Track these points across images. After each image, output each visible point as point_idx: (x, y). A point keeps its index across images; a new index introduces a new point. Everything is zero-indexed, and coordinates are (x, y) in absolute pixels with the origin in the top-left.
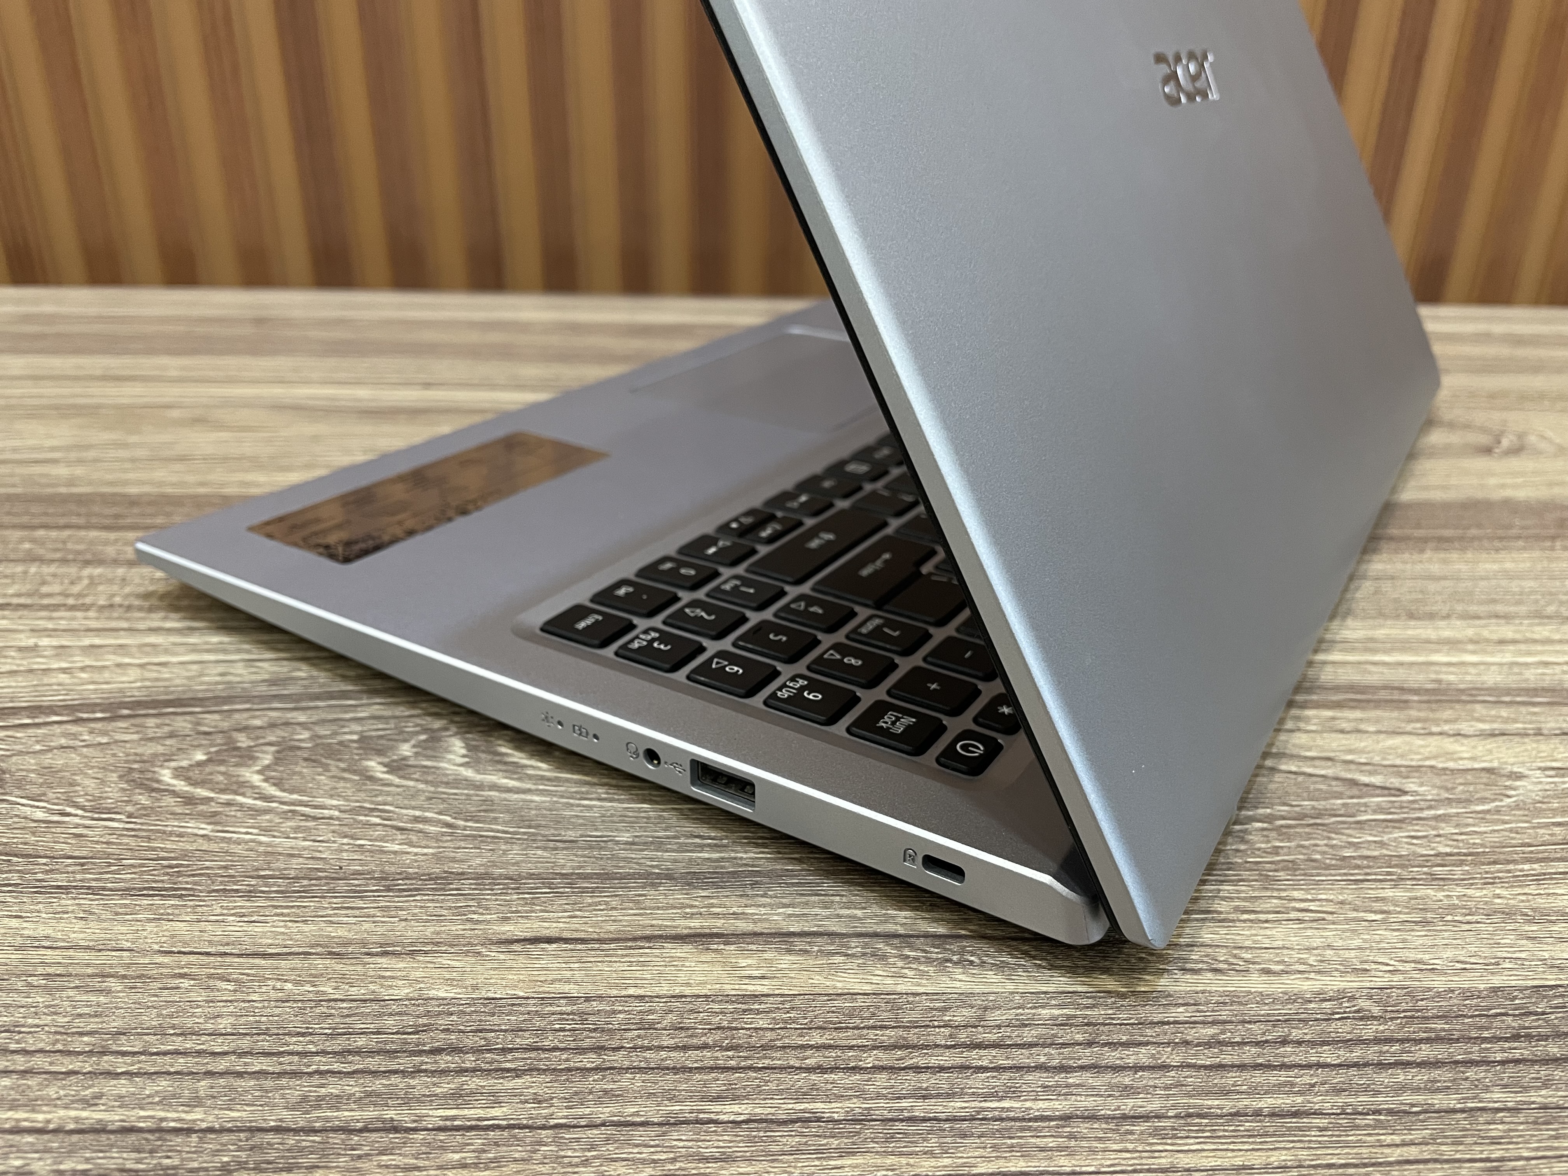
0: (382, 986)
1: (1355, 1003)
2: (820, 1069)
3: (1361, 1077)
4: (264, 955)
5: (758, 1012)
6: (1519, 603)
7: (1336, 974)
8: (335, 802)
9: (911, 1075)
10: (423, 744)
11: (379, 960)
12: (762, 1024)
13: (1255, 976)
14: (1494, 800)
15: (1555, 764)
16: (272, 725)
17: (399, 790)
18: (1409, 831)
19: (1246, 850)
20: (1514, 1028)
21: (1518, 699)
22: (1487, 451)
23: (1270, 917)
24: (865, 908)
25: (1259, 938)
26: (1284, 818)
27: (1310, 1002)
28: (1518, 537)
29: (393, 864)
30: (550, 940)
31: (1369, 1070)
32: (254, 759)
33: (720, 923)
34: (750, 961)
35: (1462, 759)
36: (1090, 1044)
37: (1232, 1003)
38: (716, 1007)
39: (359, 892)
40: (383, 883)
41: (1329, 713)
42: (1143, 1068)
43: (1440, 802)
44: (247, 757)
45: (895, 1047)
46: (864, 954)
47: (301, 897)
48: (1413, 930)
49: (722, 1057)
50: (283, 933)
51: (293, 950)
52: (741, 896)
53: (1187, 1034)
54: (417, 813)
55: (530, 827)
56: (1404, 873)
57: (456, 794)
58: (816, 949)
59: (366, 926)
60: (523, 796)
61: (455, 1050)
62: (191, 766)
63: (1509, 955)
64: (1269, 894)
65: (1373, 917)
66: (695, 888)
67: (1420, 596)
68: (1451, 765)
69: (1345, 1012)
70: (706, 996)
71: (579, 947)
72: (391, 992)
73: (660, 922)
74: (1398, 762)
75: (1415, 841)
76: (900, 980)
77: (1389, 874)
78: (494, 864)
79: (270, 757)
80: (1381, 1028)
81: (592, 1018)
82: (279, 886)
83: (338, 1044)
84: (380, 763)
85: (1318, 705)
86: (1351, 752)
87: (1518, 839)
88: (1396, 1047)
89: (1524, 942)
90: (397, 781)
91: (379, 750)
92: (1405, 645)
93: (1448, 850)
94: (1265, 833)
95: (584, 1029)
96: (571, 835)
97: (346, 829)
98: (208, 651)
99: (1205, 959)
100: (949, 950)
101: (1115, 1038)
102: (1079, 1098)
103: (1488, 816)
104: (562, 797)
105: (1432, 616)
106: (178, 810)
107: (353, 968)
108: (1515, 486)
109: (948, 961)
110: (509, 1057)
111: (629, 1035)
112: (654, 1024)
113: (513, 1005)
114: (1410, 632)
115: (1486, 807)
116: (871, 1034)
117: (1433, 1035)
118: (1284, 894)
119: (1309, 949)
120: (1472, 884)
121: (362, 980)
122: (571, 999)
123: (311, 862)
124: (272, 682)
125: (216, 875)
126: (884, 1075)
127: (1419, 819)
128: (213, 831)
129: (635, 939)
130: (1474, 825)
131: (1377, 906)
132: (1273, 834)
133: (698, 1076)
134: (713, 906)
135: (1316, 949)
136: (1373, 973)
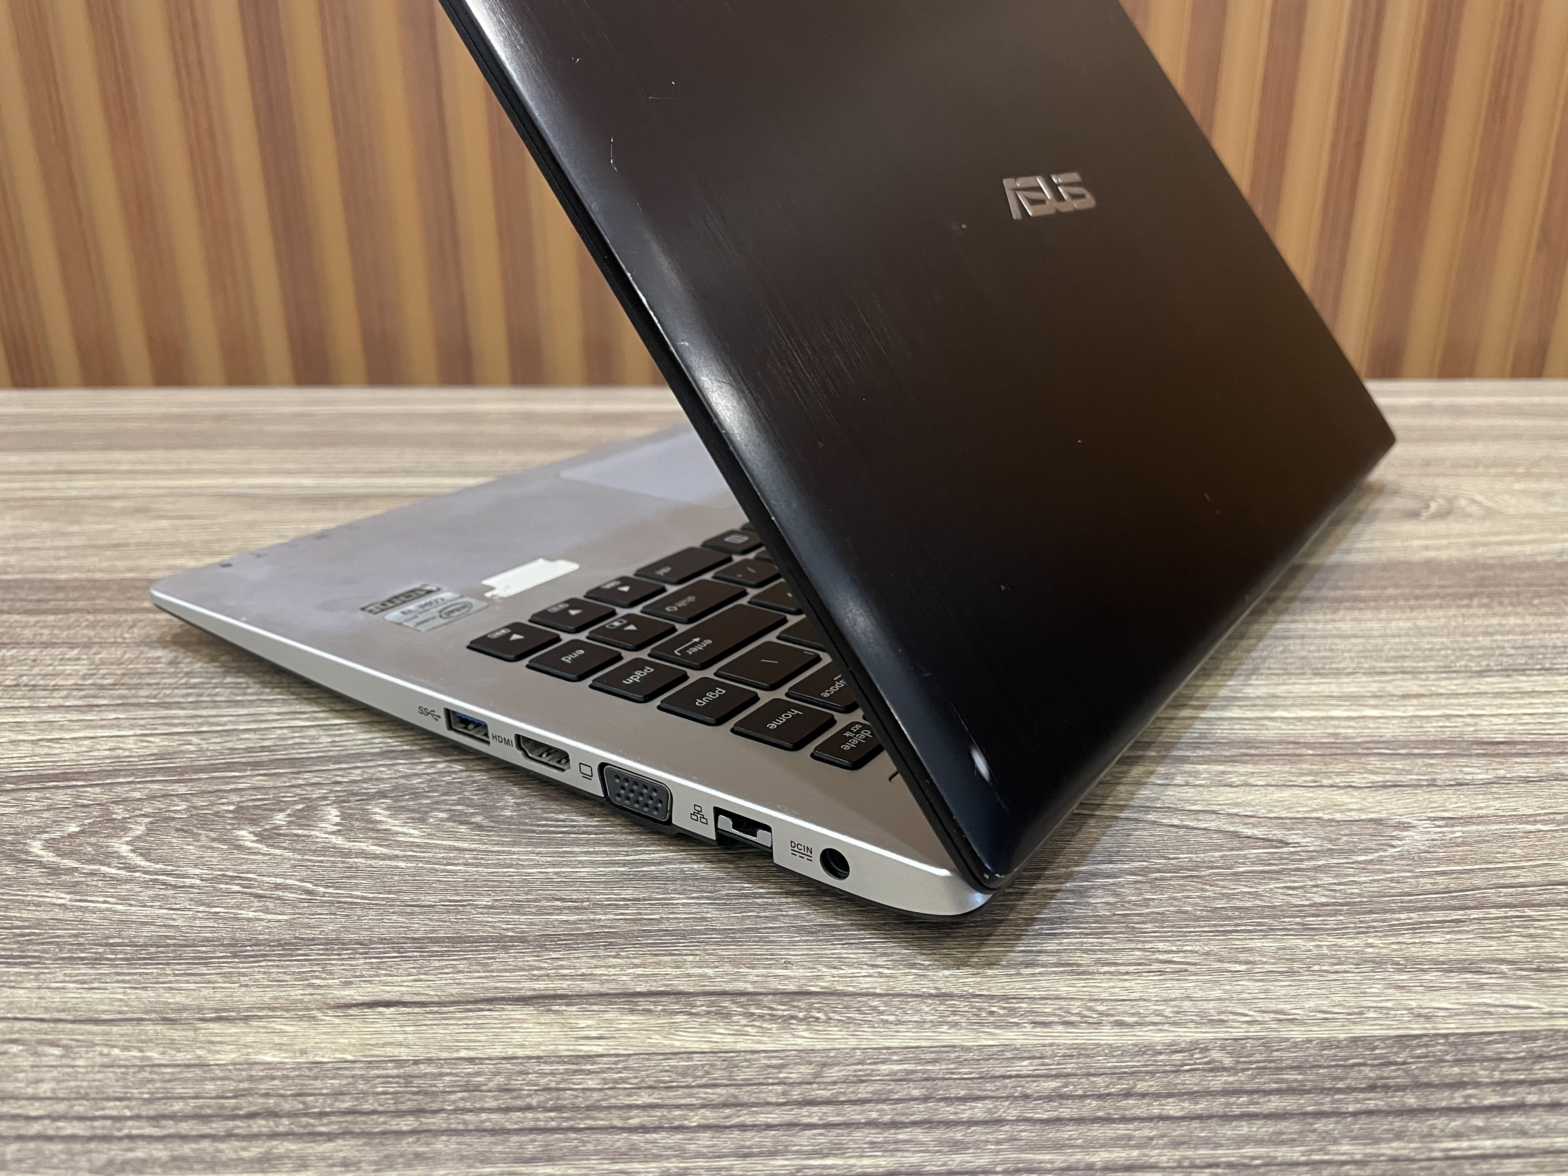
0: (209, 1051)
1: (1207, 1054)
2: (643, 1129)
3: (1203, 1129)
4: (97, 1022)
5: (590, 1072)
6: (1430, 658)
7: (1191, 1025)
8: (198, 871)
9: (736, 1134)
10: (298, 814)
11: (211, 1025)
12: (591, 1084)
13: (1106, 1029)
14: (1377, 851)
15: (1446, 815)
16: (152, 797)
17: (266, 858)
18: (1286, 882)
19: (1116, 903)
20: (1371, 1078)
21: (1416, 751)
22: (1414, 515)
23: (1131, 969)
24: (716, 967)
25: (1117, 990)
26: (1159, 871)
27: (1161, 1053)
28: (1436, 596)
29: (244, 930)
30: (388, 1004)
31: (1213, 1123)
32: (126, 830)
33: (565, 984)
34: (590, 1022)
35: (1350, 810)
36: (926, 1099)
37: (1080, 1055)
38: (547, 1068)
39: (203, 958)
40: (231, 949)
41: (1221, 768)
42: (976, 1123)
43: (1322, 853)
44: (121, 827)
45: (725, 1105)
46: (708, 1013)
47: (145, 964)
48: (1277, 980)
49: (543, 1118)
50: (120, 1000)
51: (127, 1016)
52: (593, 957)
53: (1028, 1088)
54: (279, 881)
55: (390, 892)
56: (1275, 924)
57: (322, 861)
58: (660, 1008)
59: (205, 992)
60: (389, 863)
61: (272, 1114)
62: (63, 837)
63: (1375, 1005)
64: (1133, 946)
65: (1238, 967)
66: (547, 950)
67: (1328, 654)
68: (1338, 816)
69: (1195, 1064)
70: (539, 1057)
71: (417, 1010)
72: (217, 1056)
73: (505, 984)
74: (1284, 814)
75: (1291, 892)
76: (741, 1038)
77: (1259, 924)
78: (347, 930)
79: (143, 828)
80: (1231, 1079)
81: (416, 1082)
82: (126, 954)
83: (151, 1110)
84: (251, 832)
85: (1208, 760)
86: (1237, 805)
87: (1398, 888)
88: (1244, 1099)
89: (1391, 991)
90: (264, 848)
91: (254, 820)
92: (1307, 701)
93: (1324, 900)
94: (1138, 886)
95: (407, 1092)
96: (430, 899)
97: (204, 897)
98: (102, 727)
99: (1058, 1012)
100: (795, 1007)
101: (953, 1093)
102: (906, 1154)
103: (1370, 867)
104: (428, 862)
105: (1338, 673)
106: (41, 880)
107: (184, 1033)
108: (1439, 548)
109: (793, 1017)
110: (325, 1121)
111: (453, 1097)
112: (479, 1086)
113: (339, 1069)
114: (1314, 688)
115: (1370, 857)
116: (702, 1093)
117: (1284, 1086)
118: (1148, 946)
119: (1166, 1001)
120: (1345, 934)
121: (190, 1046)
122: (399, 1063)
123: (163, 929)
124: (160, 756)
125: (65, 943)
126: (708, 1134)
127: (1298, 869)
128: (71, 900)
129: (476, 1002)
130: (1354, 876)
131: (1242, 957)
132: (1147, 886)
133: (515, 1138)
134: (562, 967)
135: (1174, 1000)
136: (1229, 1024)
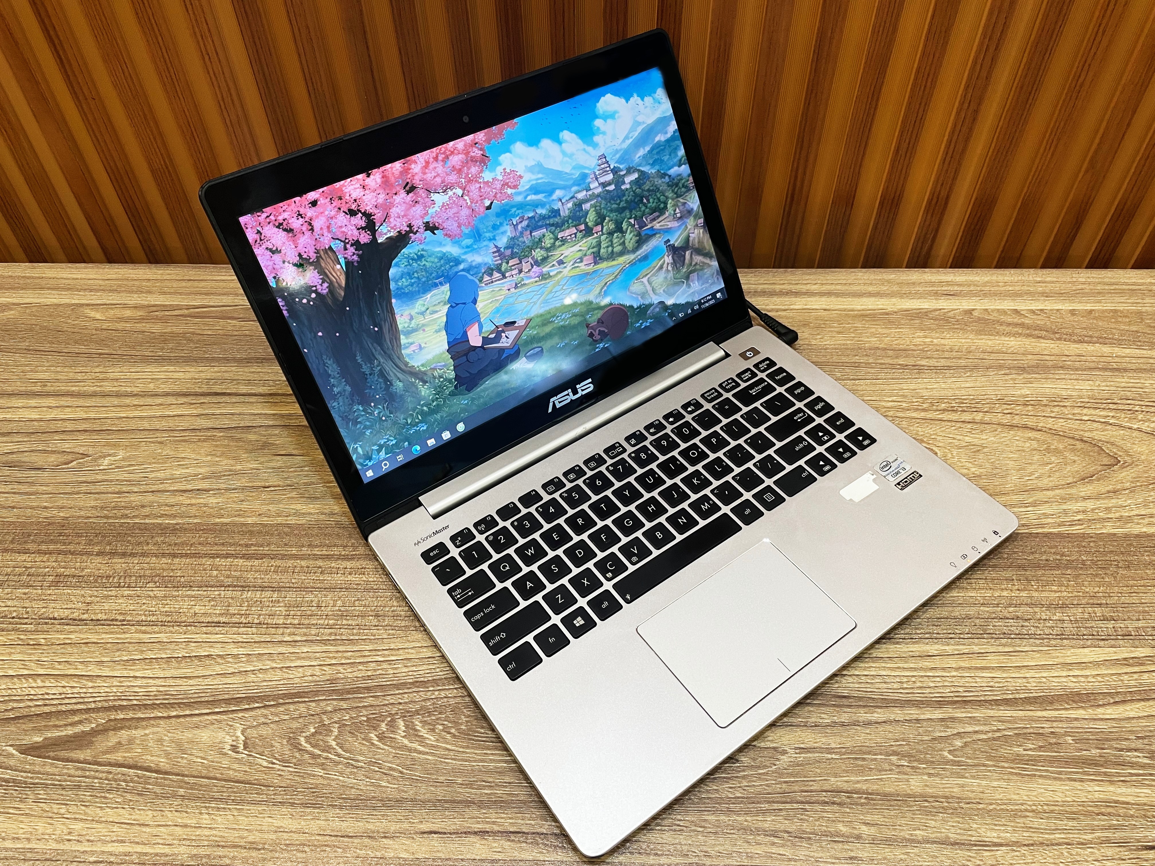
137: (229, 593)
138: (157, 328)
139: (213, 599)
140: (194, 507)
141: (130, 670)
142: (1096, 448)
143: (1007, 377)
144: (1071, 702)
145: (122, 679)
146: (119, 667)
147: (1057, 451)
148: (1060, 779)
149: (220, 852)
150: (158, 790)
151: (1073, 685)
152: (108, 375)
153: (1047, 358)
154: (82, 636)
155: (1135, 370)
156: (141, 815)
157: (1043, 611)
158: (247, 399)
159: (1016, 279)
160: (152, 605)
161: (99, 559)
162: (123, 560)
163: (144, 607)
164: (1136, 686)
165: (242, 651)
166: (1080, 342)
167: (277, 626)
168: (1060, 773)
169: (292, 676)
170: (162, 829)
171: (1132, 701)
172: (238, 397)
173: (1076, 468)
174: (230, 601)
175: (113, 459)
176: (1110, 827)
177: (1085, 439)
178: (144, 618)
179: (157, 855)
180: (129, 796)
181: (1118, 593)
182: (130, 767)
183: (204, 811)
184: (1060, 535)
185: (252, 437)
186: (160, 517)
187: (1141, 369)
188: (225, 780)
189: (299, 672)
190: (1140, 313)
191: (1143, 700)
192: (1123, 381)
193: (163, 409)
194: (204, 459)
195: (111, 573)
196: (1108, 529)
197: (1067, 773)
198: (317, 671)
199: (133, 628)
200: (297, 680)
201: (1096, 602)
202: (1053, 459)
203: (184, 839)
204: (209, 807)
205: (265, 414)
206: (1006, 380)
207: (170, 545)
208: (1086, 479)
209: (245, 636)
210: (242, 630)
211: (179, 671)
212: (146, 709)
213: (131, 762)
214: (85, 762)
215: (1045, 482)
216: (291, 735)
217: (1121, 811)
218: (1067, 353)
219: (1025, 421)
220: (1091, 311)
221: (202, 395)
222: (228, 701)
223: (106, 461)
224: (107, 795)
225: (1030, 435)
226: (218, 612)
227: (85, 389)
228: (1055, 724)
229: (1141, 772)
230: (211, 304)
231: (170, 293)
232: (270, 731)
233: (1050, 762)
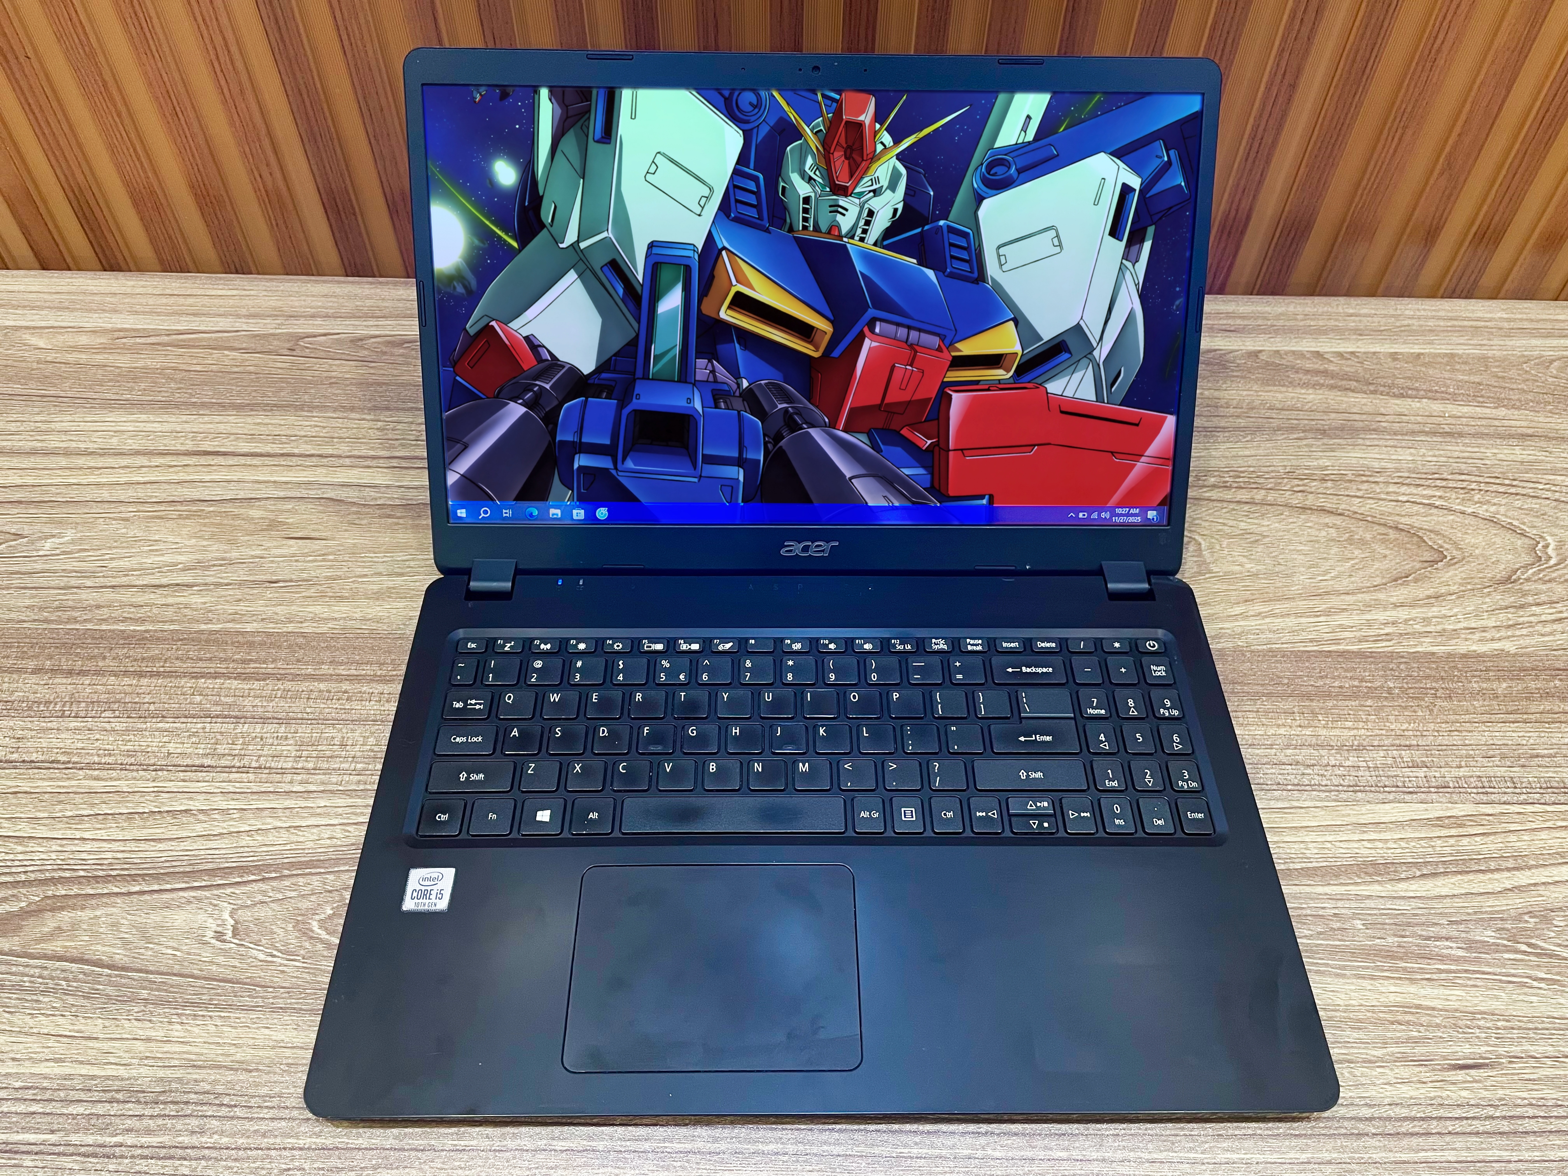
137: (217, 727)
138: (124, 361)
139: (195, 734)
140: (171, 609)
141: (76, 829)
142: (1415, 539)
143: (1300, 443)
144: (1363, 875)
145: (65, 842)
146: (60, 826)
147: (1363, 542)
148: (1343, 976)
149: (196, 1075)
150: (110, 990)
151: (1365, 852)
152: (53, 426)
153: (1357, 417)
154: (10, 783)
155: (1474, 435)
156: (87, 1025)
157: (1332, 755)
158: (249, 461)
159: (1320, 310)
160: (109, 742)
161: (34, 679)
162: (69, 680)
163: (97, 744)
164: (1451, 855)
165: (233, 804)
166: (1402, 396)
167: (283, 772)
168: (1343, 968)
169: (301, 839)
170: (117, 1044)
171: (1445, 873)
172: (236, 458)
173: (1385, 565)
174: (219, 737)
175: (57, 541)
176: (1409, 1040)
177: (1401, 526)
178: (96, 759)
179: (108, 1078)
180: (70, 1000)
181: (1434, 730)
182: (73, 960)
183: (175, 1019)
184: (1360, 654)
185: (255, 513)
186: (122, 621)
187: (1483, 434)
188: (205, 979)
189: (312, 834)
190: (1484, 359)
191: (1460, 873)
192: (1456, 449)
193: (130, 472)
194: (187, 543)
195: (52, 698)
196: (1426, 646)
197: (1353, 968)
198: (338, 832)
199: (81, 772)
200: (311, 844)
201: (1403, 743)
202: (1357, 552)
203: (147, 1057)
204: (182, 1014)
205: (275, 482)
206: (1299, 447)
207: (135, 660)
208: (1400, 579)
209: (237, 785)
210: (233, 776)
211: (145, 831)
212: (98, 882)
213: (75, 953)
214: (10, 953)
215: (1345, 584)
216: (299, 918)
217: (1424, 1020)
218: (1383, 410)
219: (1321, 502)
220: (1419, 355)
221: (185, 454)
222: (212, 872)
223: (48, 544)
224: (41, 998)
225: (1327, 520)
226: (201, 752)
227: (21, 444)
228: (1340, 904)
229: (1453, 967)
230: (202, 328)
231: (144, 313)
232: (270, 913)
233: (1331, 953)
